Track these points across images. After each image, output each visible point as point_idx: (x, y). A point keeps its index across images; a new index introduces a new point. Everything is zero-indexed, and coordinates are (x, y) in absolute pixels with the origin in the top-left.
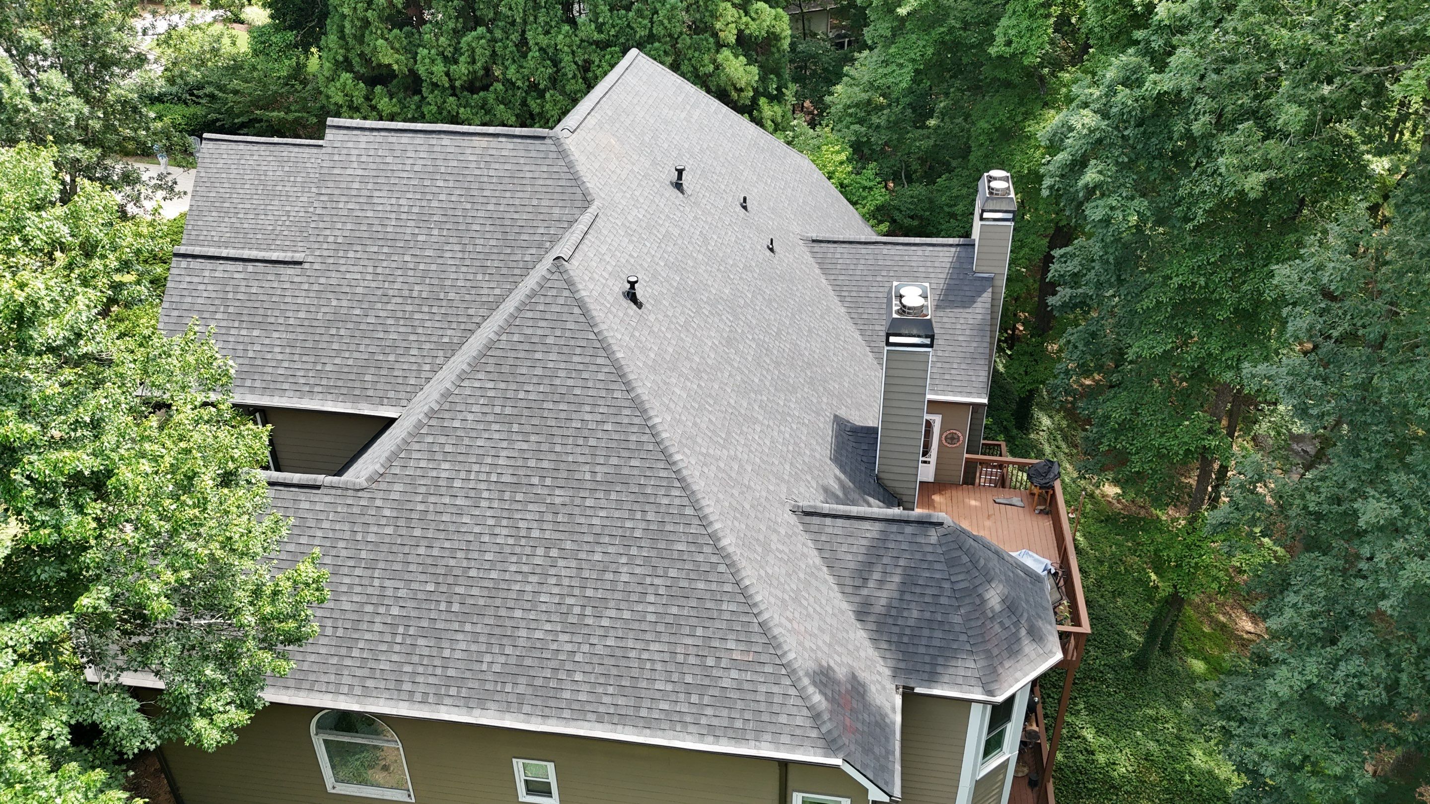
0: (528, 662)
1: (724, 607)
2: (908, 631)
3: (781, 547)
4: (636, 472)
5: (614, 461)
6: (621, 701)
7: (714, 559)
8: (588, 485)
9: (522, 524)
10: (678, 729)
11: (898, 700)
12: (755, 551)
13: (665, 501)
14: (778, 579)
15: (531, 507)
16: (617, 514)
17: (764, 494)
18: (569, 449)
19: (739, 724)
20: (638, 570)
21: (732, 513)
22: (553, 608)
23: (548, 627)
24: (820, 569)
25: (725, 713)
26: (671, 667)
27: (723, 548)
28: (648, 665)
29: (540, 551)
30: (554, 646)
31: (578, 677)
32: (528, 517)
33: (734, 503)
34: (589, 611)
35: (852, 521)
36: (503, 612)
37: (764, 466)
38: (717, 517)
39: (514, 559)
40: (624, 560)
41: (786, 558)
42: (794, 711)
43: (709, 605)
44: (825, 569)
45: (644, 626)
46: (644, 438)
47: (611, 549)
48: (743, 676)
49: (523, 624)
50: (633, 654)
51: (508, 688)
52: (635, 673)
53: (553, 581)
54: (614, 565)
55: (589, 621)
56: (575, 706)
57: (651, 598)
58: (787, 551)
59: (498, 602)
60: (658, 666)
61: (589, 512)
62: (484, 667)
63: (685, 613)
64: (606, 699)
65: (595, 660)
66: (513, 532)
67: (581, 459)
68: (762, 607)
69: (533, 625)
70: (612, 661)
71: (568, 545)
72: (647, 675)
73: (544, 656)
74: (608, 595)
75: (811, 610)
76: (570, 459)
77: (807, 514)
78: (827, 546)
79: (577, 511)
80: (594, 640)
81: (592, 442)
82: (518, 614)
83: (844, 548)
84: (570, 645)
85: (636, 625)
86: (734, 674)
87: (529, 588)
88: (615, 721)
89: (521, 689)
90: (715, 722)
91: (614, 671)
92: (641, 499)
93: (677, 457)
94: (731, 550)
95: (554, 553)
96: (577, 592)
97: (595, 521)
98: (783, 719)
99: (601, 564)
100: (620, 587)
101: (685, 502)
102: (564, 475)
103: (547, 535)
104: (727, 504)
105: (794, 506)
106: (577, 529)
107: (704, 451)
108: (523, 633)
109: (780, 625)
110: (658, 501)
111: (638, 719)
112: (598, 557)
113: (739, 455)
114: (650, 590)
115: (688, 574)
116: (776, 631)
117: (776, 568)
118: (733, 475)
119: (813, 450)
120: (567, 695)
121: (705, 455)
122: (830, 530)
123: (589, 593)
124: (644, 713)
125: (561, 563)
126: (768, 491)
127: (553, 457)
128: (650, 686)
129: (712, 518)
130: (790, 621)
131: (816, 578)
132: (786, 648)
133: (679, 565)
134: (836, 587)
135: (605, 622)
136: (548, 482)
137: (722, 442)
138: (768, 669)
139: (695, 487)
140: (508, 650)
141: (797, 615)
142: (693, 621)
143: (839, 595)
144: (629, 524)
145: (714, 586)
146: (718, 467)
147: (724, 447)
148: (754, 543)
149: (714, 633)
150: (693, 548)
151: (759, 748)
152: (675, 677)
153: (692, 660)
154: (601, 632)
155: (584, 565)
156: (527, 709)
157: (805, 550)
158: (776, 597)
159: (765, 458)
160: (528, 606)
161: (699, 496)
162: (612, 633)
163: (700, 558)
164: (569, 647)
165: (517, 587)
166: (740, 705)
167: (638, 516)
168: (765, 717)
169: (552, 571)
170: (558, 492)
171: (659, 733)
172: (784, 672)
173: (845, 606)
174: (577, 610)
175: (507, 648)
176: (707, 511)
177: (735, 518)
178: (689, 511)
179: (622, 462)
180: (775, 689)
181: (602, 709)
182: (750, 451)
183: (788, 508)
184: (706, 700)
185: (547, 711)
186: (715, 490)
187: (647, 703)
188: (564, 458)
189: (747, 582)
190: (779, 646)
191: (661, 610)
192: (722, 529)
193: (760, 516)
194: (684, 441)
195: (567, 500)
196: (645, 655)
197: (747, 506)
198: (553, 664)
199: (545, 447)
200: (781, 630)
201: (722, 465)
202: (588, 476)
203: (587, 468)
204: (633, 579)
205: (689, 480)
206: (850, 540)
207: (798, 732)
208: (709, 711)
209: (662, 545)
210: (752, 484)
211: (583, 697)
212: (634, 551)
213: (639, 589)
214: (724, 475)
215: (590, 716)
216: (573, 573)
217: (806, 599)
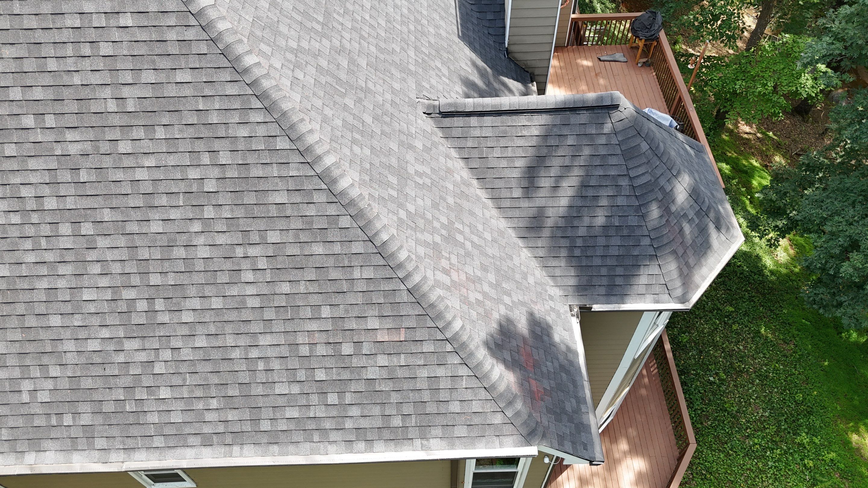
0: (87, 383)
1: (357, 274)
2: (579, 242)
3: (420, 168)
4: (188, 91)
5: (149, 77)
6: (231, 416)
7: (332, 210)
8: (116, 120)
9: (25, 192)
10: (316, 438)
11: (575, 324)
12: (389, 185)
13: (243, 132)
14: (423, 217)
15: (32, 164)
16: (172, 160)
17: (388, 96)
18: (70, 63)
19: (397, 422)
20: (221, 239)
21: (349, 135)
22: (106, 307)
23: (105, 333)
24: (469, 185)
25: (376, 410)
26: (294, 363)
27: (343, 193)
28: (261, 366)
29: (65, 229)
30: (121, 358)
31: (164, 393)
32: (33, 180)
33: (350, 119)
34: (159, 305)
35: (504, 118)
36: (31, 321)
37: (382, 57)
38: (326, 147)
39: (28, 244)
40: (197, 227)
41: (428, 181)
42: (469, 395)
43: (334, 274)
44: (475, 182)
45: (246, 315)
46: (190, 34)
47: (174, 214)
48: (395, 361)
49: (67, 334)
50: (236, 354)
51: (68, 420)
52: (244, 378)
53: (96, 269)
54: (184, 237)
55: (165, 318)
56: (168, 430)
57: (249, 276)
58: (428, 171)
59: (20, 309)
60: (276, 365)
61: (127, 162)
62: (25, 398)
63: (302, 288)
64: (209, 416)
65: (184, 368)
66: (15, 205)
67: (95, 79)
68: (410, 267)
69: (82, 334)
70: (209, 367)
71: (107, 215)
72: (261, 377)
73: (108, 372)
74: (183, 279)
75: (468, 245)
76: (77, 80)
77: (446, 115)
78: (475, 154)
79: (107, 162)
80: (176, 343)
81: (106, 49)
82: (56, 321)
83: (497, 153)
84: (143, 354)
85: (233, 316)
86: (382, 360)
87: (61, 283)
88: (229, 440)
89: (86, 420)
90: (364, 423)
91: (215, 379)
92: (205, 133)
93: (249, 60)
94: (354, 193)
95: (87, 229)
96: (136, 280)
97: (140, 174)
98: (455, 407)
99: (164, 237)
100: (200, 266)
101: (274, 130)
102: (74, 107)
103: (70, 203)
104: (339, 123)
105: (429, 107)
106: (114, 189)
107: (294, 45)
108: (70, 346)
109: (437, 284)
110: (231, 133)
111: (259, 435)
112: (156, 227)
113: (347, 45)
114: (245, 265)
115: (297, 236)
116: (433, 297)
117: (420, 202)
118: (343, 76)
119: (437, 27)
120: (154, 418)
121: (296, 52)
122: (477, 133)
123: (155, 279)
124: (265, 425)
125: (102, 242)
126: (393, 91)
127: (47, 80)
128: (269, 391)
129: (319, 151)
130: (446, 272)
131: (467, 197)
132: (449, 317)
133: (282, 224)
134: (489, 203)
135: (187, 317)
136: (50, 121)
137: (319, 27)
138: (428, 347)
139: (285, 106)
140: (55, 371)
141: (454, 259)
142: (315, 300)
143: (495, 212)
144: (193, 174)
145: (337, 249)
146: (319, 68)
147: (323, 35)
148: (386, 172)
149: (347, 311)
150: (297, 198)
151: (429, 449)
152: (301, 375)
153: (321, 350)
154: (185, 331)
155: (138, 241)
156: (100, 443)
157: (450, 164)
158: (426, 244)
159: (382, 45)
160: (68, 308)
161: (295, 118)
162: (200, 330)
163: (311, 211)
164: (143, 357)
165: (44, 284)
166: (395, 398)
167: (206, 159)
168: (431, 408)
169: (92, 256)
170: (70, 136)
171: (291, 448)
172: (449, 348)
173: (503, 224)
174: (142, 305)
175: (51, 368)
176: (311, 140)
177: (354, 141)
178: (282, 143)
179: (162, 77)
180: (440, 372)
181: (207, 429)
182: (362, 37)
183: (420, 110)
184: (349, 398)
185: (130, 443)
186: (319, 103)
187: (267, 413)
188: (66, 80)
189: (384, 237)
190: (439, 316)
191: (265, 290)
192: (336, 164)
193: (387, 129)
194: (259, 33)
195: (88, 147)
196: (254, 353)
197: (368, 119)
198: (126, 381)
199: (29, 65)
200: (439, 292)
201: (324, 63)
202: (112, 106)
203: (107, 92)
204: (215, 253)
205: (275, 95)
206: (503, 142)
207: (477, 420)
208: (355, 411)
209: (249, 199)
210: (370, 85)
211: (177, 418)
212: (209, 212)
213: (228, 265)
214: (329, 79)
215: (192, 440)
216: (124, 254)
217: (461, 232)
